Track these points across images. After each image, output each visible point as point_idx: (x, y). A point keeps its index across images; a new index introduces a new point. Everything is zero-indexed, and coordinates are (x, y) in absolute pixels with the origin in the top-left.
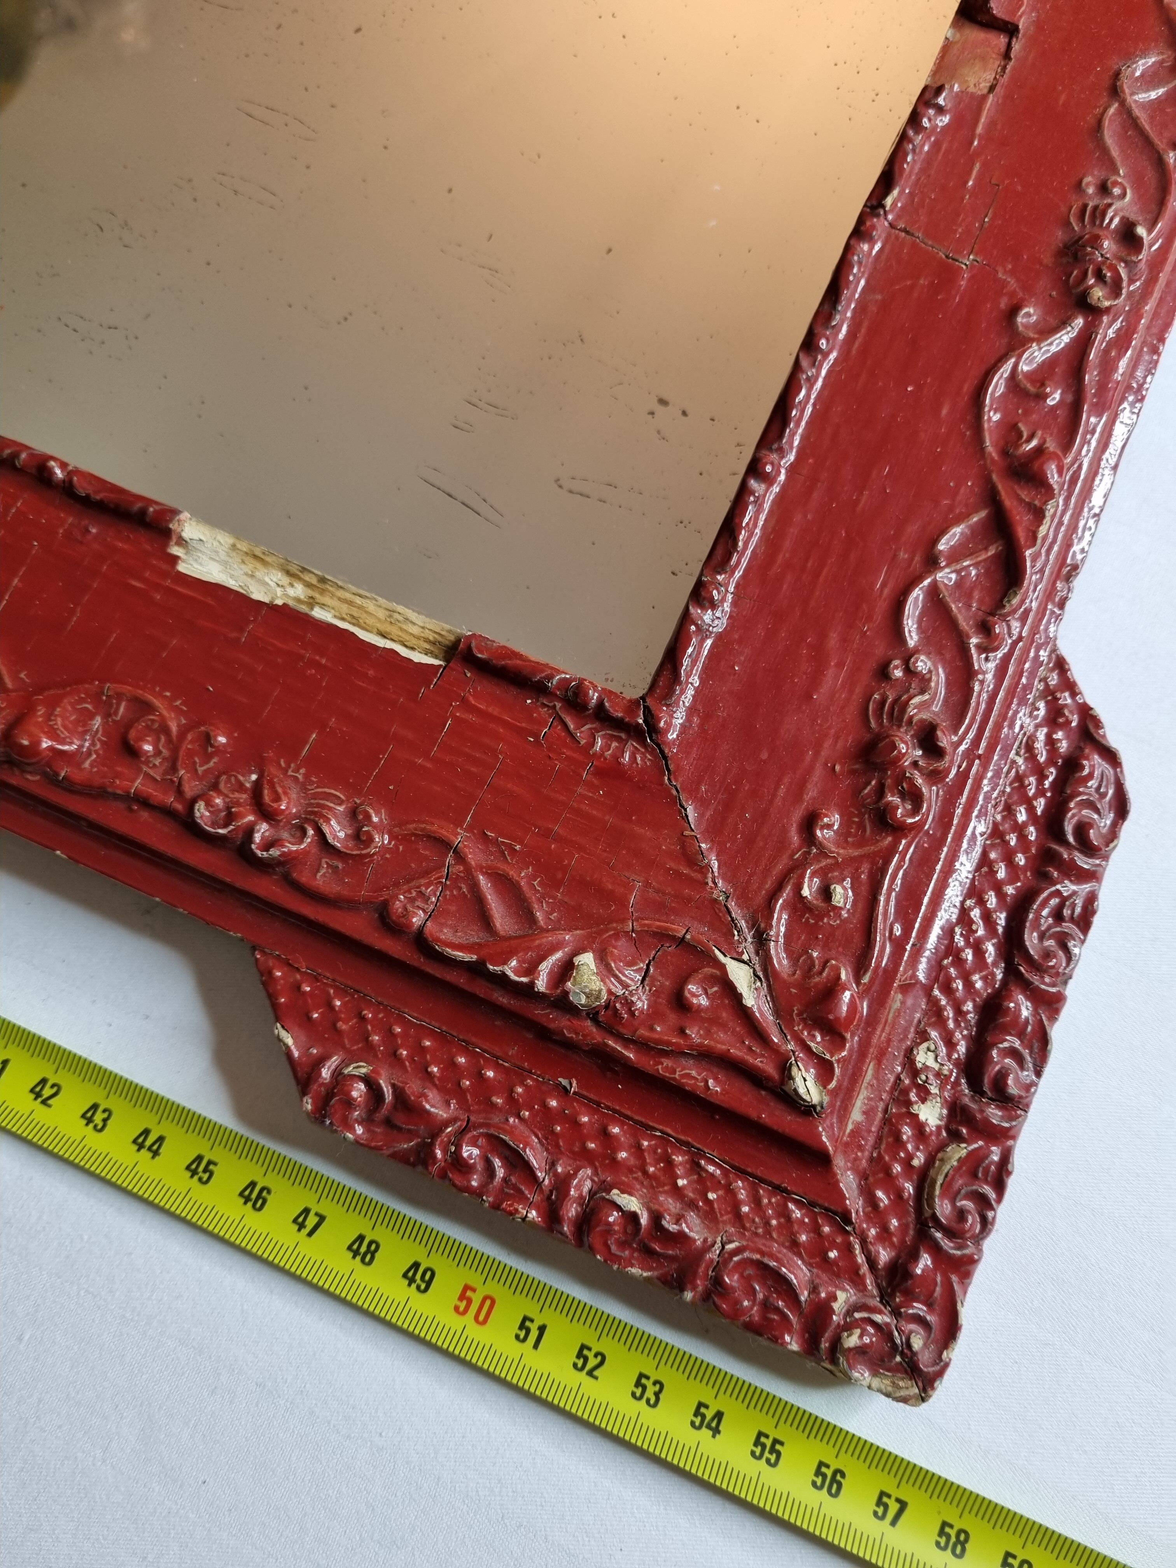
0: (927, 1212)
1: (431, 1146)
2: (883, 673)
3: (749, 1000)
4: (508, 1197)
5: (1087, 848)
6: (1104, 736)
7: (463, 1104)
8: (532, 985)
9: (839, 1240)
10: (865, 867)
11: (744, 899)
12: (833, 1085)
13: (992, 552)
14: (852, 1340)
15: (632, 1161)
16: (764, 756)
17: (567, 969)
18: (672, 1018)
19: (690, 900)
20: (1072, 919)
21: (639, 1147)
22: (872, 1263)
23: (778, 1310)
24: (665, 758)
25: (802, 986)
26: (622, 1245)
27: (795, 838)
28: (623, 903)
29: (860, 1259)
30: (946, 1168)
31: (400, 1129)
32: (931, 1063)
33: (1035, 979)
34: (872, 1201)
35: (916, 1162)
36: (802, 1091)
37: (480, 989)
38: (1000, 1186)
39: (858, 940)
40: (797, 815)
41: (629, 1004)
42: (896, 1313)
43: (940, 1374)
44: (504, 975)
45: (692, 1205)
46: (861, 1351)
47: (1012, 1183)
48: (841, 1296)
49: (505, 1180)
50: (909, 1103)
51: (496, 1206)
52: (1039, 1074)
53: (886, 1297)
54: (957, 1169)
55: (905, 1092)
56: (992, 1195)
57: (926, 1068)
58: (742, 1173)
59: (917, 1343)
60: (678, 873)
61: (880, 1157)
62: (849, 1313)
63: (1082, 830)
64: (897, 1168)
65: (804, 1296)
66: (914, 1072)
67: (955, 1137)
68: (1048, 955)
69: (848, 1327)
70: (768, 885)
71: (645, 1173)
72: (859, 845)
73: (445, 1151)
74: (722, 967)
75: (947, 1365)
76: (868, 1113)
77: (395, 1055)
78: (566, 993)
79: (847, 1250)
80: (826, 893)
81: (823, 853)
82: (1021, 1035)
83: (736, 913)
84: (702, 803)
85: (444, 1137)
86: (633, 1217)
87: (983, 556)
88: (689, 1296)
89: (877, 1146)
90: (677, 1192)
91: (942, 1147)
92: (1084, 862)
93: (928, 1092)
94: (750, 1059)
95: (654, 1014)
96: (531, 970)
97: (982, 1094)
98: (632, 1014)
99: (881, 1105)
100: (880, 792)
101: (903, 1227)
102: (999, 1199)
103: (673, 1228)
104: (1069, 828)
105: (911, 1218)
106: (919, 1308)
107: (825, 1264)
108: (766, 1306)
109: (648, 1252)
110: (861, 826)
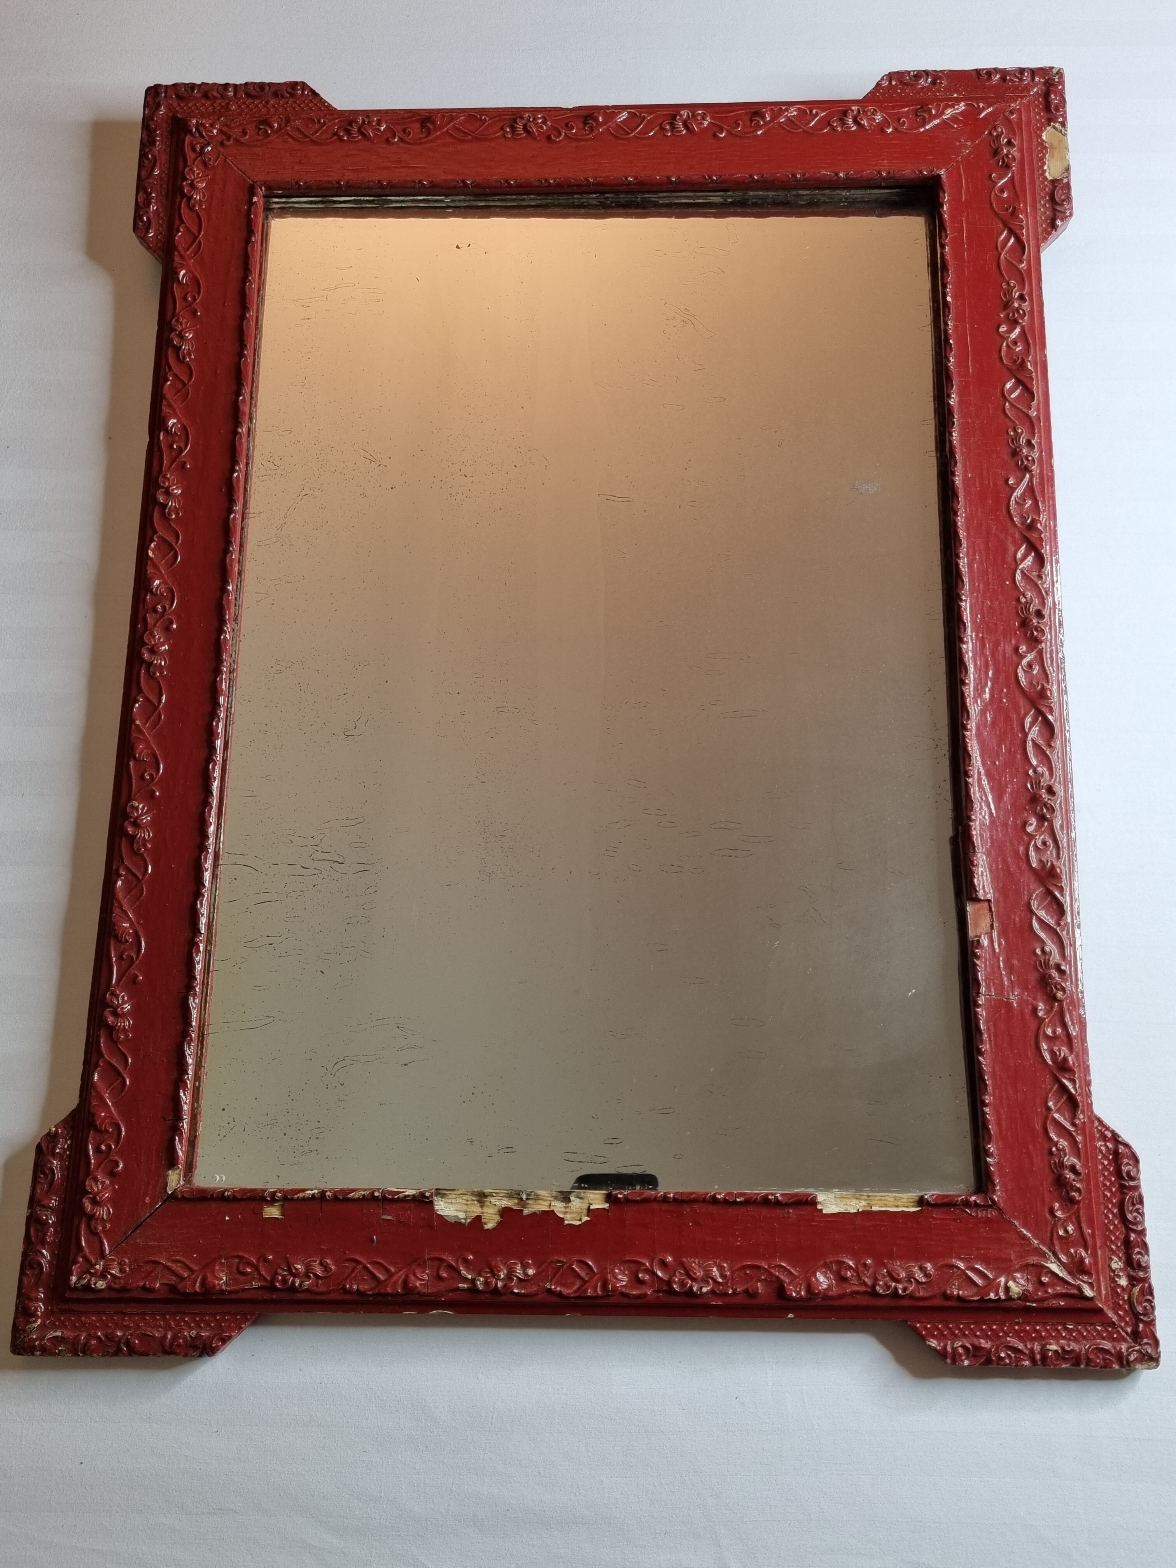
0: (1136, 1312)
1: (990, 1356)
2: (1051, 1153)
3: (1061, 1275)
4: (1019, 1361)
5: (1132, 1179)
6: (1123, 1140)
7: (991, 1340)
8: (1000, 1298)
9: (1115, 1331)
10: (1073, 1218)
11: (1044, 1244)
12: (1095, 1289)
13: (1065, 1098)
14: (1132, 1358)
15: (1047, 1335)
16: (1029, 1195)
17: (1007, 1289)
18: (1041, 1289)
19: (1029, 1251)
20: (1138, 1204)
21: (1047, 1329)
22: (1127, 1333)
23: (1108, 1359)
24: (1001, 1210)
25: (1073, 1262)
26: (1056, 1360)
27: (1048, 1217)
28: (1010, 1260)
29: (1123, 1334)
30: (1135, 1297)
31: (978, 1356)
32: (1117, 1266)
33: (1134, 1227)
34: (1119, 1315)
35: (1126, 1298)
36: (1088, 1295)
37: (983, 1305)
38: (1152, 1294)
39: (1081, 1240)
40: (1047, 1210)
41: (1028, 1291)
42: (1140, 1345)
43: (1159, 1356)
44: (990, 1299)
45: (1070, 1340)
46: (1135, 1359)
47: (1155, 1292)
48: (1123, 1347)
49: (1015, 1357)
50: (1116, 1281)
51: (1017, 1366)
52: (1148, 1256)
53: (1135, 1341)
54: (1138, 1295)
55: (1113, 1279)
56: (1151, 1298)
57: (1116, 1269)
58: (1079, 1324)
59: (1149, 1351)
60: (1022, 1244)
61: (1115, 1301)
62: (1127, 1351)
63: (1128, 1173)
64: (1121, 1302)
65: (1113, 1351)
66: (1114, 1271)
67: (1134, 1286)
68: (1135, 1218)
69: (1129, 1355)
70: (1048, 1235)
71: (1052, 1336)
72: (1069, 1211)
73: (995, 1356)
74: (1048, 1268)
75: (1160, 1353)
76: (1106, 1289)
77: (966, 1335)
78: (1011, 1296)
79: (1118, 1332)
80: (1066, 1231)
81: (1060, 1219)
82: (1138, 1246)
83: (1044, 1249)
84: (1017, 1219)
85: (993, 1353)
86: (1056, 1352)
87: (1063, 1100)
88: (1082, 1366)
89: (1113, 1298)
90: (1064, 1338)
91: (1131, 1290)
92: (1132, 1183)
93: (1120, 1276)
94: (1069, 1292)
95: (1036, 1291)
96: (997, 1294)
97: (1135, 1269)
98: (1030, 1293)
99: (1108, 1286)
100: (1068, 1193)
101: (1131, 1319)
102: (1153, 1298)
103: (1069, 1349)
104: (1124, 1175)
105: (1132, 1315)
106: (1145, 1340)
107: (1114, 1340)
108: (1104, 1359)
109: (1065, 1359)
110: (1066, 1205)
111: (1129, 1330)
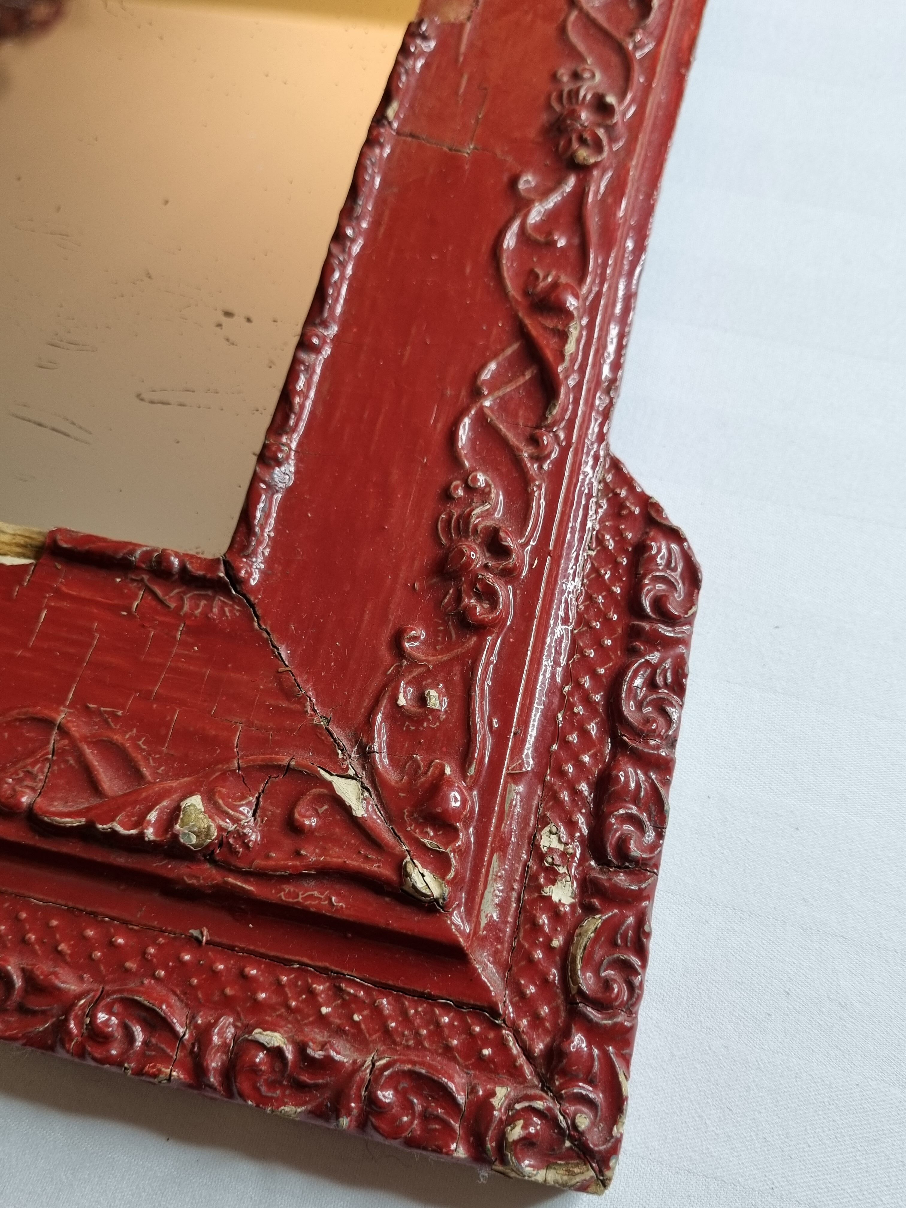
0: (574, 990)
1: (66, 1020)
2: (447, 496)
3: (359, 811)
4: (151, 1059)
5: (671, 620)
6: (667, 518)
7: (98, 977)
8: (142, 835)
9: (491, 1035)
10: (457, 669)
11: (343, 719)
12: (451, 875)
13: (528, 375)
14: (516, 1133)
15: (274, 1000)
16: (347, 588)
17: (174, 814)
18: (288, 843)
19: (292, 731)
20: (666, 685)
21: (279, 984)
22: (528, 1053)
23: (437, 1119)
24: (252, 606)
25: (410, 788)
26: (272, 1085)
27: (385, 653)
28: (227, 745)
29: (515, 1049)
30: (584, 941)
31: (34, 1013)
32: (555, 844)
33: (640, 746)
34: (519, 992)
35: (556, 943)
36: (420, 885)
37: (97, 855)
38: (642, 952)
39: (459, 737)
40: (386, 634)
41: (242, 837)
42: (558, 1097)
43: (614, 1150)
44: (114, 832)
45: (339, 1032)
46: (527, 1142)
47: (654, 946)
48: (501, 1092)
49: (145, 1043)
50: (539, 888)
51: (139, 1072)
52: (660, 835)
53: (546, 1085)
54: (595, 940)
55: (535, 878)
56: (636, 961)
57: (550, 849)
58: (385, 988)
59: (583, 1122)
60: (277, 709)
61: (519, 944)
62: (510, 1107)
63: (659, 603)
64: (539, 955)
65: (461, 1098)
66: (541, 857)
67: (589, 910)
68: (647, 721)
69: (511, 1121)
70: (366, 703)
71: (288, 1008)
72: (447, 649)
73: (80, 1024)
74: (329, 785)
75: (619, 1141)
76: (503, 907)
77: (24, 941)
78: (176, 836)
79: (501, 1045)
80: (422, 700)
81: (414, 663)
82: (636, 800)
83: (337, 733)
84: (292, 641)
85: (77, 1010)
86: (277, 1053)
87: (521, 381)
88: (345, 1122)
89: (515, 934)
90: (323, 1021)
91: (578, 924)
92: (666, 631)
93: (557, 873)
94: (367, 867)
95: (268, 844)
96: (140, 821)
97: (609, 864)
98: (246, 846)
99: (514, 894)
100: (458, 599)
101: (554, 1011)
102: (644, 966)
103: (318, 1054)
104: (647, 604)
105: (560, 1001)
106: (585, 1089)
107: (482, 1063)
108: (426, 1117)
109: (300, 1087)
110: (447, 632)
111: (539, 1047)
